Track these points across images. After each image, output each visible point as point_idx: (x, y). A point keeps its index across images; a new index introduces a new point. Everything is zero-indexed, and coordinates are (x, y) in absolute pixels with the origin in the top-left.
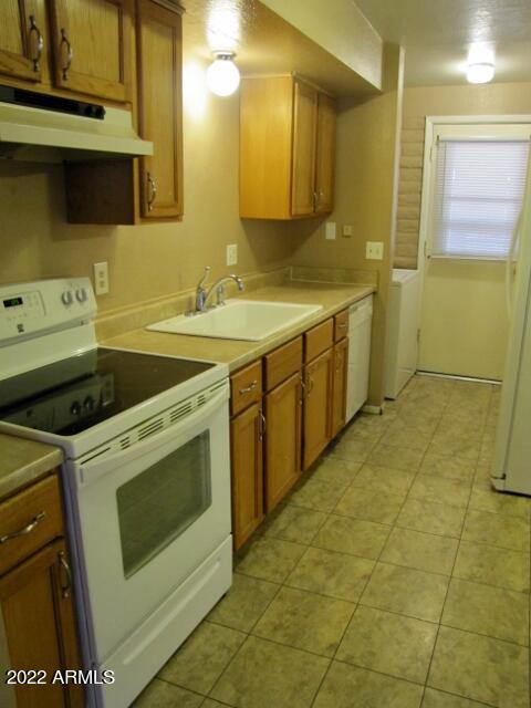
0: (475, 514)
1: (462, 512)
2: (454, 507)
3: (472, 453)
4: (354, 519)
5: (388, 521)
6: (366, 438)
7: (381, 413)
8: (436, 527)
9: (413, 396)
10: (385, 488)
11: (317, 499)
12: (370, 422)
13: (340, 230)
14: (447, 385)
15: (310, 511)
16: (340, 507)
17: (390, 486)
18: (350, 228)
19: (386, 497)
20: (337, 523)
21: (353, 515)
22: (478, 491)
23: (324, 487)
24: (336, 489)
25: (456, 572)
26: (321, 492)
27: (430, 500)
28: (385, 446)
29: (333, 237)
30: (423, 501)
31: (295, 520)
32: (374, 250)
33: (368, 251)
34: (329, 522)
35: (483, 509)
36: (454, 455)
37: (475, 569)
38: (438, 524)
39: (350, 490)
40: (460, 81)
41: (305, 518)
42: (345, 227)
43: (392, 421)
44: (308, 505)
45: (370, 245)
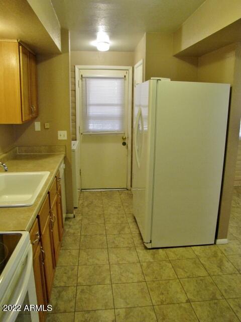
0: (145, 264)
1: (139, 265)
2: (134, 263)
3: (127, 230)
4: (90, 286)
5: (108, 282)
6: (74, 233)
7: (74, 217)
8: (132, 278)
9: (86, 204)
10: (96, 261)
11: (65, 279)
12: (71, 223)
13: (43, 126)
14: (98, 194)
15: (65, 288)
16: (80, 280)
17: (98, 260)
18: (48, 124)
19: (99, 267)
20: (82, 291)
21: (89, 284)
22: (140, 251)
23: (65, 269)
24: (73, 270)
25: (154, 302)
26: (65, 273)
27: (121, 263)
28: (85, 236)
29: (39, 129)
30: (118, 264)
31: (59, 296)
32: (63, 135)
33: (59, 136)
34: (79, 292)
35: (147, 261)
36: (120, 234)
37: (161, 296)
38: (131, 275)
39: (80, 268)
40: (94, 50)
41: (64, 293)
42: (46, 124)
43: (81, 220)
44: (62, 284)
45: (60, 133)
